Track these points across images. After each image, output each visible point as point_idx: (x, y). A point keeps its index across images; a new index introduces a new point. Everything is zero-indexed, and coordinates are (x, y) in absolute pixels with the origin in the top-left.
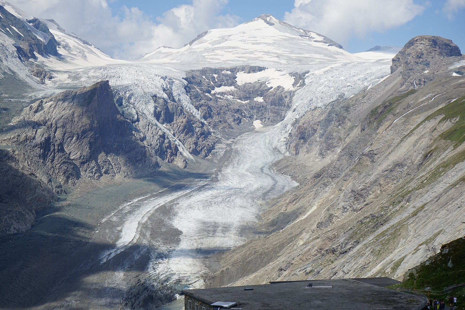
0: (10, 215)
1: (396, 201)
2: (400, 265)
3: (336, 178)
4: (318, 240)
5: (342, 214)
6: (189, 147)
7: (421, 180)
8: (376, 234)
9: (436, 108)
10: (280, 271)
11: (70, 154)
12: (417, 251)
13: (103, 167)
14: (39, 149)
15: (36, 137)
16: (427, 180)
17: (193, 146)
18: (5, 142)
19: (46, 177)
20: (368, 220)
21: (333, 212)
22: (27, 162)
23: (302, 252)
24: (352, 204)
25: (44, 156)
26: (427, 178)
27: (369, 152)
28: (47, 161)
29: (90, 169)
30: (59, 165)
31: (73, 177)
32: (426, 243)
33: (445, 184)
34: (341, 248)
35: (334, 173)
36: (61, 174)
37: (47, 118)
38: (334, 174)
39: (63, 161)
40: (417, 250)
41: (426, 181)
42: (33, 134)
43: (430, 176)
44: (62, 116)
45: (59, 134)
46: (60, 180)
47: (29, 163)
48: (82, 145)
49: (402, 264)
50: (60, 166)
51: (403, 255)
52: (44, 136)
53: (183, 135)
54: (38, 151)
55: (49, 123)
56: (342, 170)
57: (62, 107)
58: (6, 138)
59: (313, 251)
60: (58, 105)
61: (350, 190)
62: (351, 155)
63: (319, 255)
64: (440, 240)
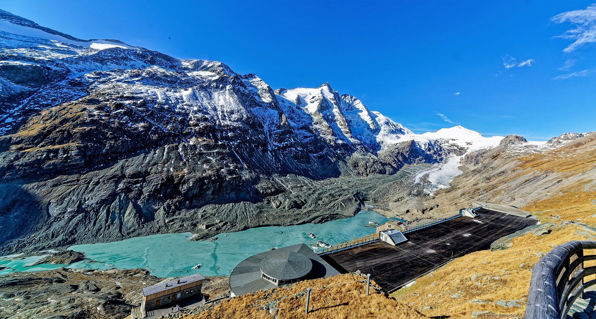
42: (395, 151)
44: (402, 147)
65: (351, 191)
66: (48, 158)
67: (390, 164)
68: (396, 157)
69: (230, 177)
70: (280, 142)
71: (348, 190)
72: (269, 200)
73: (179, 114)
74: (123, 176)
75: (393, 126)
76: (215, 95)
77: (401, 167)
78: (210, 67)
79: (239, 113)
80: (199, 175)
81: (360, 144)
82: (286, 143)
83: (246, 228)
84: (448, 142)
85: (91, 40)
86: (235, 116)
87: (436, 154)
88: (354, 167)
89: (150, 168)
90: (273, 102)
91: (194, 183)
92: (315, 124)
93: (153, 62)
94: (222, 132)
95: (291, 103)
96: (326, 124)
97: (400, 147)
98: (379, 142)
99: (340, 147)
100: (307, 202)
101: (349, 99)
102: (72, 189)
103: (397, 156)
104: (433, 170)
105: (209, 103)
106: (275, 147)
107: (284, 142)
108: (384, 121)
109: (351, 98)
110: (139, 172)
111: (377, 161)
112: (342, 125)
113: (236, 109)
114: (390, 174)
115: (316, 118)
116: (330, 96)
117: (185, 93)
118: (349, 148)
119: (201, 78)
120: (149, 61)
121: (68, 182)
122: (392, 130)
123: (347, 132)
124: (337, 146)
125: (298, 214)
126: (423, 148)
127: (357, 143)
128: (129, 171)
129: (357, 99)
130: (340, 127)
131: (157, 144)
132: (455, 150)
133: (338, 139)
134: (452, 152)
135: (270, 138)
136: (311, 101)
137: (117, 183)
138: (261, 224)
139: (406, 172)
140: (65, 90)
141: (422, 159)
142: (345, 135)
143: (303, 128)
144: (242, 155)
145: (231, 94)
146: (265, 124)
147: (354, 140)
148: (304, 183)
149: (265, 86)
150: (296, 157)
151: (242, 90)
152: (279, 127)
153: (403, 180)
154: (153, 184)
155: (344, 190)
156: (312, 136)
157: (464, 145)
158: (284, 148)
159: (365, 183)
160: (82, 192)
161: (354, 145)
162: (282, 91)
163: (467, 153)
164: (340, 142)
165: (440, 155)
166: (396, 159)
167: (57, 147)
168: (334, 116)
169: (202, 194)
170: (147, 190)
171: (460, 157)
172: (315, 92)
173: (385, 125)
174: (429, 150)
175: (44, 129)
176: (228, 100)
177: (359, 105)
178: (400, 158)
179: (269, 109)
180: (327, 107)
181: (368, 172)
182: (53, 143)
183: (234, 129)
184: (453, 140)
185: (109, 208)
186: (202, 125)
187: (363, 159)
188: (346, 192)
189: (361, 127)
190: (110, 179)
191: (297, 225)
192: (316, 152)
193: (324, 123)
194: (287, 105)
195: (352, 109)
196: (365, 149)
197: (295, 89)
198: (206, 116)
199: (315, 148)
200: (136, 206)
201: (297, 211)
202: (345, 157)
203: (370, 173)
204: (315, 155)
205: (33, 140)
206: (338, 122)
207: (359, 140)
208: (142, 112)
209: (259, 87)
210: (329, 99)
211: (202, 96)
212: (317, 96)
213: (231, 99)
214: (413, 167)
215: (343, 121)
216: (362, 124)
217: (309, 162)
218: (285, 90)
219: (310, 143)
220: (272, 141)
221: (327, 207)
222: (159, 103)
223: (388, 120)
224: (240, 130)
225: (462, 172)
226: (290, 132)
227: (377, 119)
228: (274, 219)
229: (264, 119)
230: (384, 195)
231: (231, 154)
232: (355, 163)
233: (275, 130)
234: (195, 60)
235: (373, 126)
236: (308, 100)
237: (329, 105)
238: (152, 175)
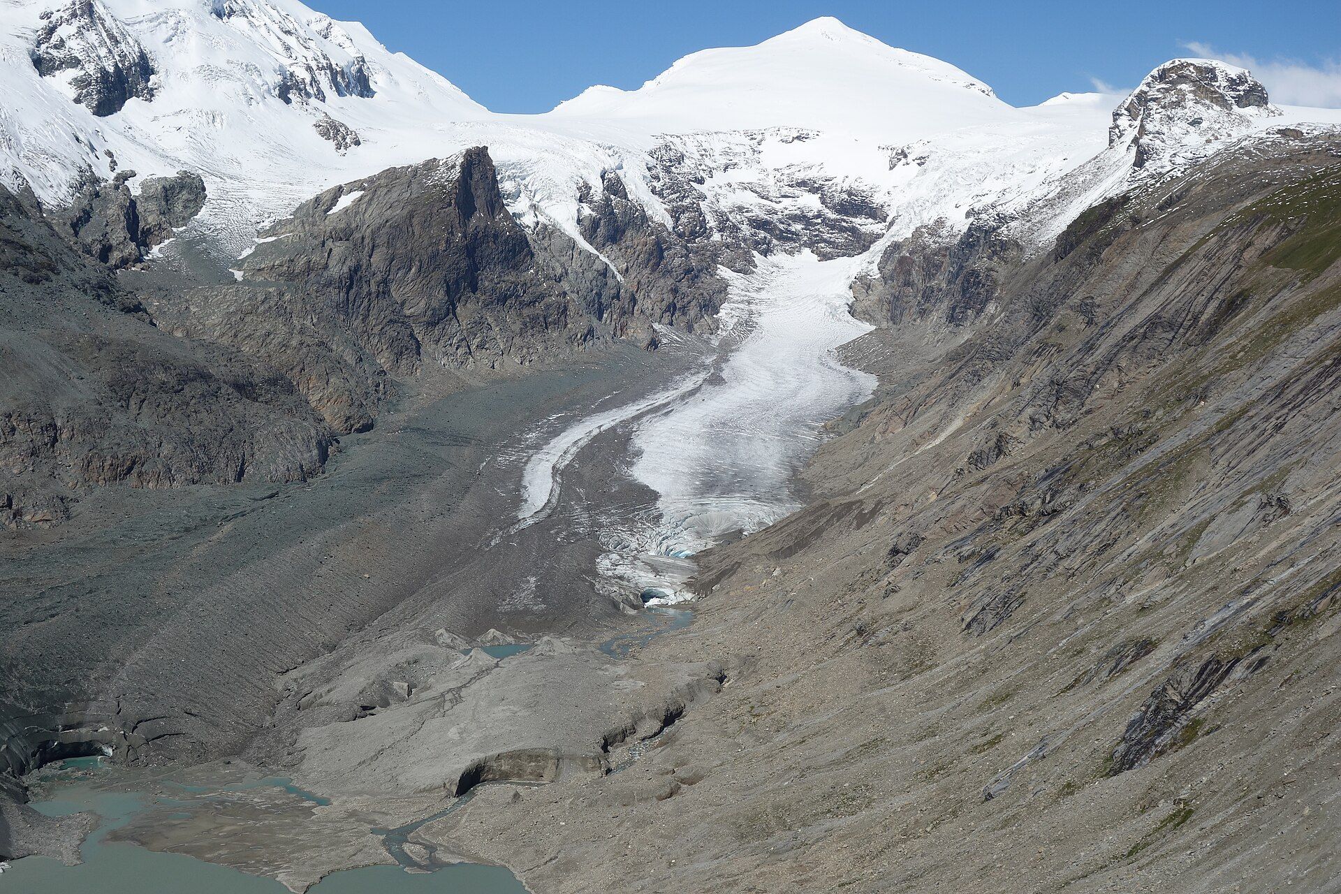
0: (276, 430)
1: (1171, 398)
2: (1198, 539)
3: (1002, 360)
4: (984, 487)
5: (1028, 434)
6: (659, 299)
7: (1229, 352)
8: (1129, 470)
9: (1237, 206)
10: (894, 556)
11: (403, 304)
12: (1241, 505)
13: (476, 335)
14: (337, 291)
15: (330, 266)
16: (1246, 352)
17: (669, 298)
18: (261, 275)
19: (351, 352)
20: (1104, 441)
21: (1007, 430)
22: (309, 317)
23: (945, 512)
24: (1052, 410)
25: (344, 307)
26: (1244, 347)
27: (1082, 300)
28: (354, 318)
29: (447, 337)
30: (381, 327)
31: (411, 355)
32: (1261, 487)
33: (1293, 360)
34: (1043, 502)
35: (997, 350)
36: (385, 347)
37: (354, 225)
38: (998, 352)
39: (389, 318)
40: (1238, 505)
41: (1242, 353)
42: (322, 257)
43: (1250, 342)
44: (387, 222)
45: (378, 260)
46: (382, 361)
47: (315, 320)
48: (430, 285)
49: (1203, 535)
50: (383, 328)
51: (1206, 515)
52: (348, 263)
53: (647, 272)
54: (335, 295)
55: (357, 235)
56: (1015, 341)
57: (385, 202)
58: (263, 266)
59: (972, 510)
60: (378, 197)
61: (1046, 382)
62: (1038, 311)
63: (988, 519)
64: (1298, 482)
132: (805, 217)
163: (894, 234)
225: (869, 383)
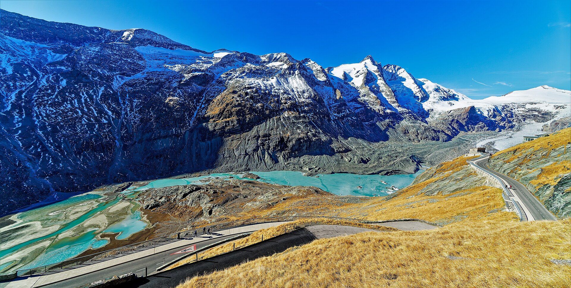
65: (406, 154)
66: (226, 126)
67: (443, 131)
68: (450, 125)
69: (315, 138)
70: (338, 113)
71: (403, 153)
72: (342, 156)
73: (275, 96)
74: (259, 136)
75: (445, 93)
76: (290, 79)
77: (456, 135)
78: (279, 58)
79: (308, 92)
80: (297, 136)
81: (409, 113)
82: (343, 113)
83: (333, 173)
84: (523, 106)
85: (213, 52)
86: (306, 95)
87: (505, 120)
88: (404, 134)
89: (270, 132)
90: (327, 80)
91: (296, 141)
92: (363, 96)
93: (247, 61)
94: (301, 107)
95: (339, 79)
96: (374, 95)
97: (455, 114)
98: (428, 110)
99: (389, 116)
100: (370, 160)
101: (392, 69)
102: (239, 142)
103: (451, 123)
104: (499, 138)
105: (288, 86)
106: (336, 117)
107: (342, 113)
108: (434, 88)
109: (394, 67)
110: (266, 134)
111: (428, 129)
112: (388, 96)
113: (306, 89)
114: (444, 141)
115: (362, 91)
116: (373, 68)
117: (273, 81)
118: (397, 117)
119: (276, 68)
120: (245, 61)
121: (237, 139)
122: (444, 97)
123: (394, 102)
124: (386, 116)
125: (366, 168)
126: (486, 114)
127: (405, 111)
128: (261, 133)
129: (401, 68)
130: (386, 97)
131: (269, 117)
132: (534, 116)
133: (386, 109)
134: (529, 118)
135: (330, 110)
136: (355, 75)
137: (257, 140)
138: (342, 171)
139: (464, 140)
140: (216, 87)
141: (484, 126)
142: (392, 105)
143: (351, 101)
144: (317, 124)
145: (299, 77)
146: (325, 99)
147: (402, 109)
148: (364, 145)
149: (319, 67)
150: (352, 125)
151: (305, 74)
152: (336, 101)
153: (462, 146)
154: (274, 142)
155: (399, 153)
156: (362, 107)
157: (551, 109)
158: (342, 118)
159: (418, 147)
160: (244, 144)
161: (403, 113)
162: (330, 69)
163: (556, 119)
164: (388, 111)
165: (510, 122)
166: (450, 127)
167: (228, 119)
168: (378, 87)
169: (300, 149)
170: (272, 145)
171: (543, 124)
172: (360, 66)
173: (435, 92)
174: (495, 116)
175: (221, 110)
176: (299, 83)
177: (402, 73)
178: (455, 126)
179: (325, 86)
180: (372, 79)
181: (419, 139)
182: (226, 118)
183: (307, 105)
184: (532, 104)
185: (257, 153)
186: (289, 102)
187: (413, 127)
188: (402, 155)
189: (407, 96)
190: (254, 137)
191: (368, 174)
192: (368, 121)
193: (372, 95)
194: (336, 81)
195: (395, 79)
196: (414, 117)
197: (340, 66)
198: (289, 96)
199: (366, 117)
200: (269, 154)
201: (365, 165)
202: (394, 125)
203: (421, 139)
204: (367, 123)
205: (218, 116)
206: (383, 94)
207: (407, 109)
208: (257, 96)
209: (314, 69)
210: (373, 72)
211: (282, 81)
212: (361, 70)
213: (301, 82)
214: (472, 135)
215: (389, 91)
216: (408, 93)
217: (363, 129)
218: (331, 68)
219: (361, 113)
220: (332, 112)
221: (389, 165)
222: (263, 90)
223: (437, 86)
224: (311, 105)
226: (345, 105)
227: (424, 87)
228: (350, 169)
229: (323, 95)
230: (441, 159)
231: (310, 123)
232: (405, 130)
233: (333, 104)
234: (269, 55)
235: (421, 94)
236: (352, 75)
237: (373, 77)
238: (272, 136)
